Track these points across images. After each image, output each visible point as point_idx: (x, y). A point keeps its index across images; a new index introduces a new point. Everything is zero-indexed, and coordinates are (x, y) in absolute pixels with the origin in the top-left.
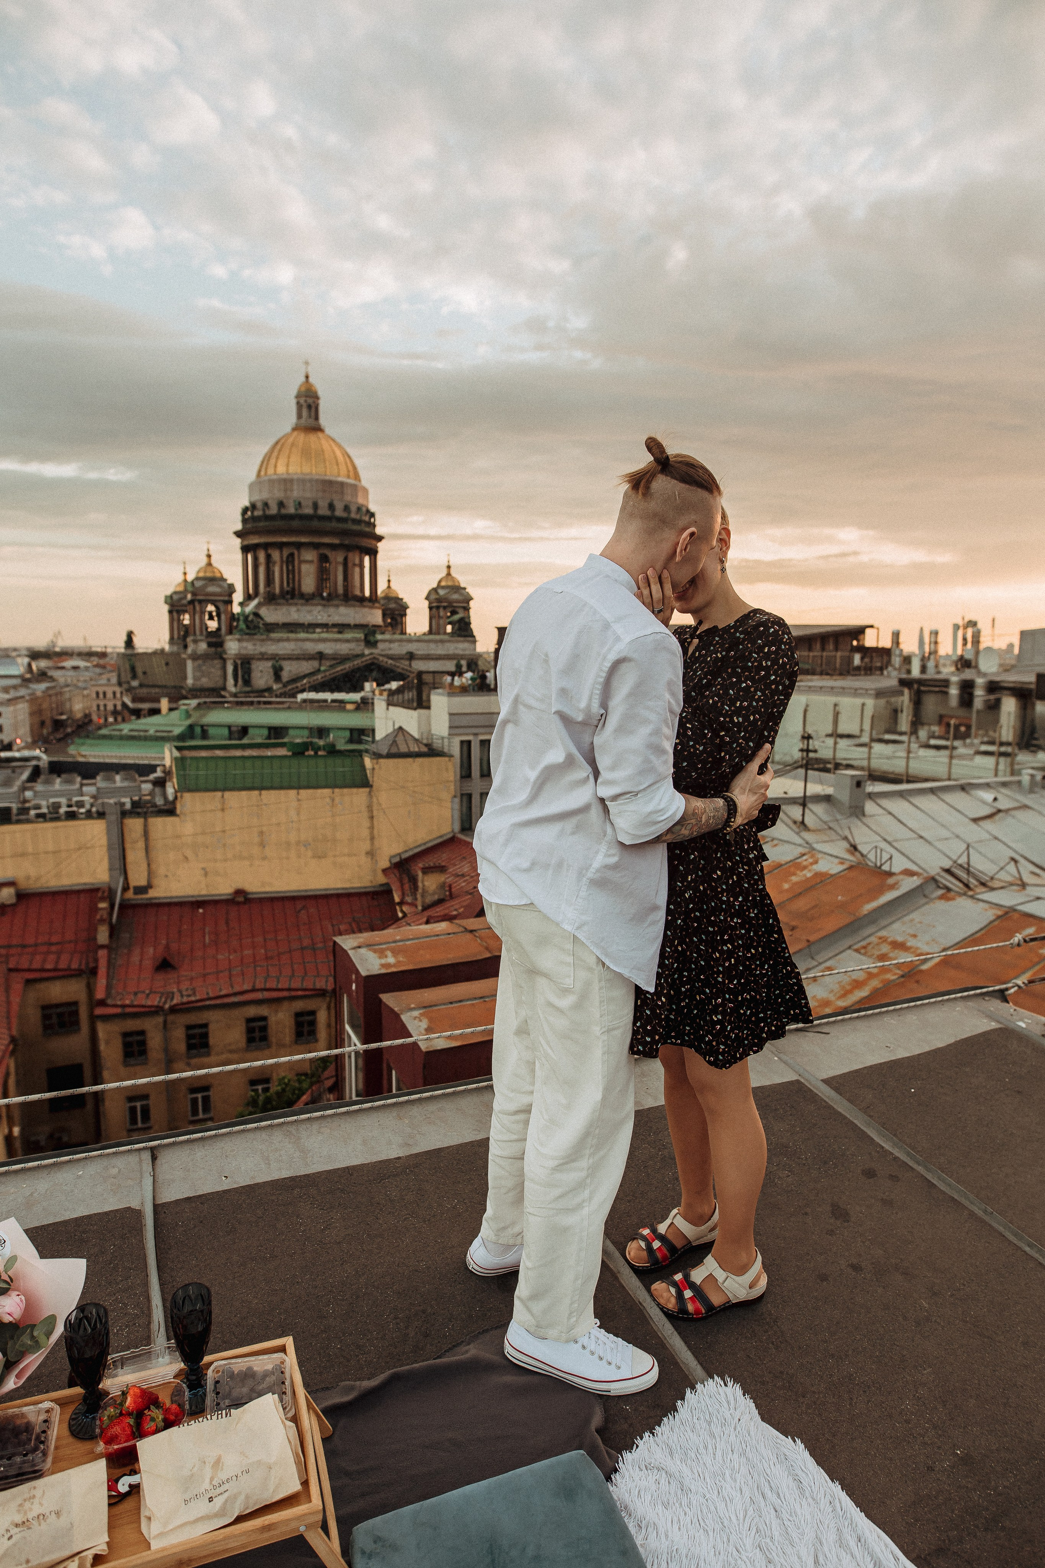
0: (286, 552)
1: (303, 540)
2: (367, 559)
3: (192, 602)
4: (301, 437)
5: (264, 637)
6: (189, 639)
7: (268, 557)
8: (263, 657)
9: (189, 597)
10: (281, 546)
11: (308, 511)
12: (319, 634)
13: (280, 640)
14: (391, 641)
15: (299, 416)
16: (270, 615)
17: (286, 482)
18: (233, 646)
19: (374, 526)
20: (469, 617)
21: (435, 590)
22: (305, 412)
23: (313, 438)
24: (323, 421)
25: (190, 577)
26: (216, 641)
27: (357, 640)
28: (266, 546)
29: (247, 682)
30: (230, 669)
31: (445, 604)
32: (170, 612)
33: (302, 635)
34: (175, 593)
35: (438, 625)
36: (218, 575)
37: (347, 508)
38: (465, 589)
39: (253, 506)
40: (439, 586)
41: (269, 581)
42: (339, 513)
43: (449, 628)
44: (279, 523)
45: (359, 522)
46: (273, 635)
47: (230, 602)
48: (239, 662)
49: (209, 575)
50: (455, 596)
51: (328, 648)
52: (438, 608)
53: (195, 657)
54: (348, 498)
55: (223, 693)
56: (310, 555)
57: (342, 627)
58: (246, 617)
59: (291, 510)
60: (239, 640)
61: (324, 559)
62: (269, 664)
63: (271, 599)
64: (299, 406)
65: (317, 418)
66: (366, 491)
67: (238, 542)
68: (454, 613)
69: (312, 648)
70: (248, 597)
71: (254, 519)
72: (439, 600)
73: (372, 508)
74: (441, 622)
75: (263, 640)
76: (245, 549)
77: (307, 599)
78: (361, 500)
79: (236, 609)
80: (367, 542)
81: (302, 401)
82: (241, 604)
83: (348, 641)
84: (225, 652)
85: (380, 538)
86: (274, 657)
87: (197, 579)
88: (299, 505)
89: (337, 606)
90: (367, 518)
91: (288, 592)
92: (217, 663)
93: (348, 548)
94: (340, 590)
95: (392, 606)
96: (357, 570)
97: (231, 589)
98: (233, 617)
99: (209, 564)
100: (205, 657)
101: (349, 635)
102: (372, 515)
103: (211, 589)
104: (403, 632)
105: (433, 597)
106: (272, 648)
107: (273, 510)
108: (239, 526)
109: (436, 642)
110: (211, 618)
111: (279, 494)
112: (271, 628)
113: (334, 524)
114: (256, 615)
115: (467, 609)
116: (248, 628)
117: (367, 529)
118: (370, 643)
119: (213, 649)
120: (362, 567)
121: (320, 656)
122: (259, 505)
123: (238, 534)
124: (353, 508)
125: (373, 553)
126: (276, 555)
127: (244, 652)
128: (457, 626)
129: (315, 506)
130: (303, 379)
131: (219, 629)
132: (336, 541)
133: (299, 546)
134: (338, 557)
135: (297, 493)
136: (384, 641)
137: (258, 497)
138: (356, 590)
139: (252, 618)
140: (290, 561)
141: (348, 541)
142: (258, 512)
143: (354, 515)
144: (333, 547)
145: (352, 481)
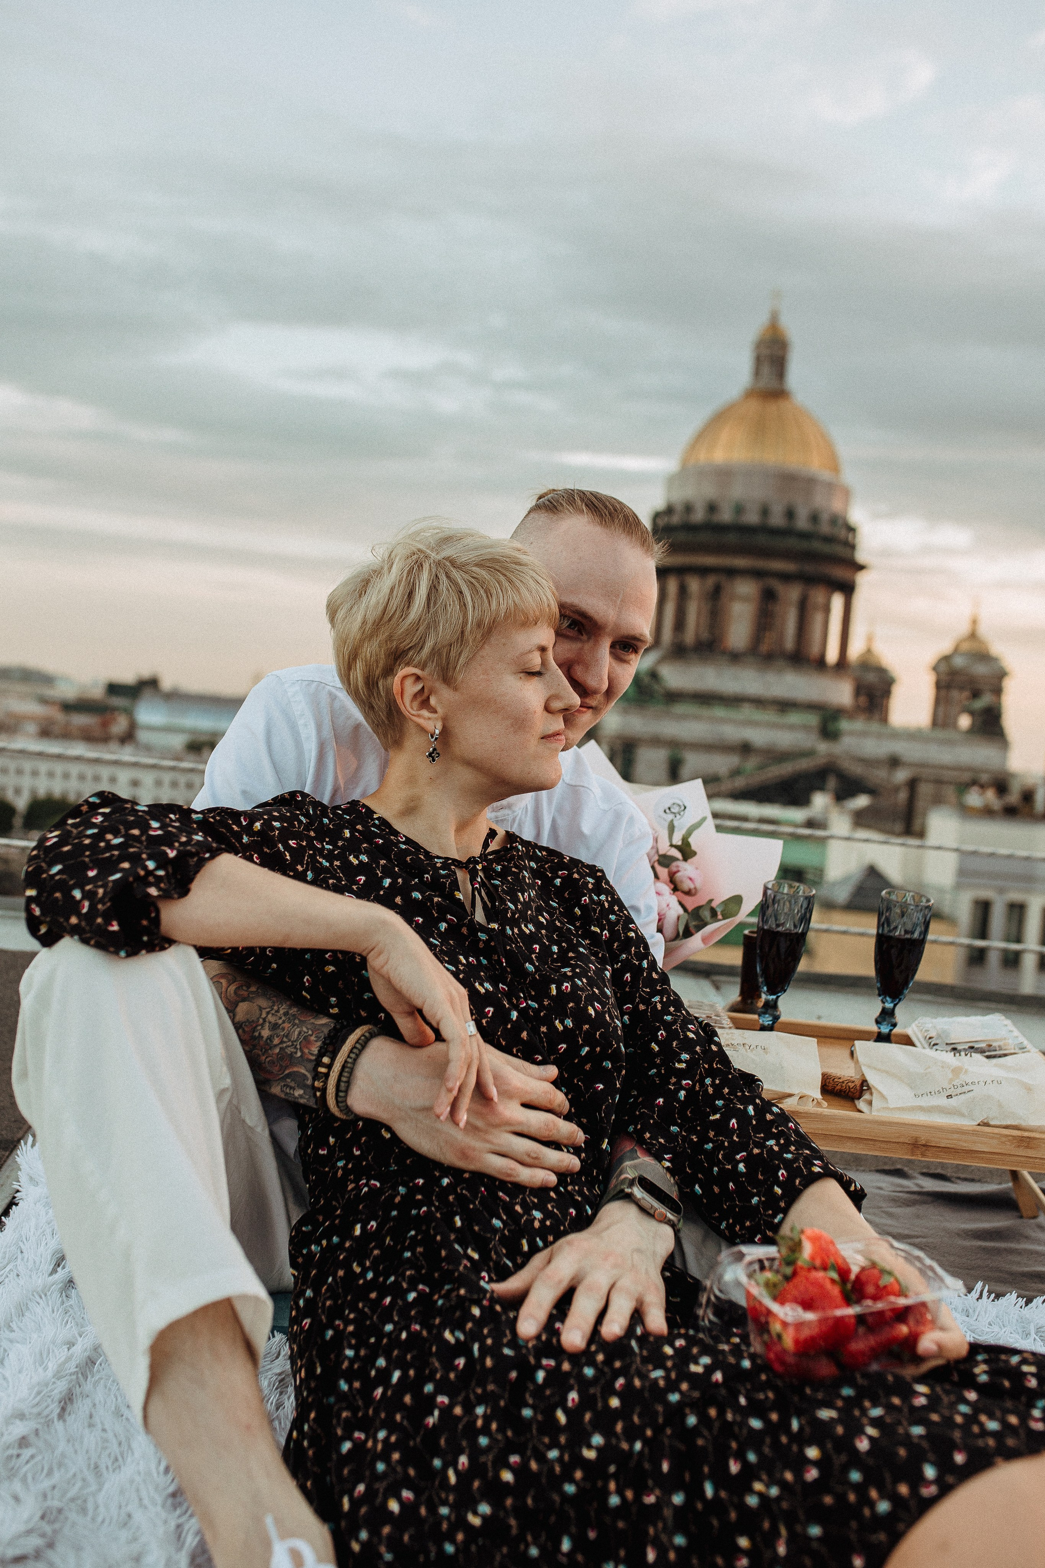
1: (740, 562)
2: (837, 602)
4: (754, 405)
5: (661, 710)
7: (682, 588)
8: (656, 741)
10: (703, 571)
11: (752, 518)
12: (747, 712)
13: (684, 717)
14: (864, 734)
15: (757, 373)
16: (675, 677)
17: (724, 474)
19: (853, 547)
20: (1000, 704)
21: (946, 659)
22: (766, 370)
23: (772, 408)
24: (791, 382)
27: (805, 728)
28: (681, 571)
31: (963, 681)
33: (719, 712)
35: (948, 713)
37: (815, 518)
38: (997, 658)
39: (669, 510)
40: (956, 650)
41: (680, 624)
42: (802, 523)
43: (965, 721)
44: (704, 537)
45: (829, 539)
46: (675, 709)
48: (618, 746)
50: (980, 669)
51: (758, 737)
52: (950, 686)
54: (819, 500)
56: (747, 588)
57: (785, 706)
59: (726, 516)
60: (624, 712)
61: (769, 596)
62: (664, 754)
63: (680, 651)
64: (759, 361)
65: (782, 378)
66: (847, 493)
68: (976, 694)
69: (733, 733)
71: (669, 526)
72: (954, 674)
73: (854, 520)
74: (954, 709)
75: (659, 716)
77: (735, 657)
78: (836, 505)
80: (839, 573)
81: (762, 351)
83: (792, 727)
85: (861, 568)
86: (674, 744)
88: (739, 509)
89: (779, 671)
90: (843, 533)
91: (705, 645)
93: (809, 580)
94: (789, 643)
95: (871, 677)
96: (819, 618)
101: (794, 718)
102: (852, 530)
104: (884, 720)
105: (943, 668)
107: (699, 516)
109: (939, 741)
111: (708, 491)
112: (673, 697)
113: (792, 543)
114: (654, 675)
115: (998, 691)
116: (639, 693)
117: (843, 552)
118: (828, 732)
120: (827, 610)
121: (745, 749)
122: (679, 508)
124: (825, 517)
125: (848, 589)
126: (694, 585)
127: (628, 731)
128: (977, 719)
129: (765, 511)
130: (768, 319)
132: (789, 567)
133: (732, 573)
134: (792, 593)
135: (738, 491)
136: (852, 733)
137: (679, 496)
138: (815, 650)
139: (646, 680)
140: (715, 595)
141: (810, 568)
142: (676, 519)
143: (825, 528)
144: (786, 578)
145: (825, 475)
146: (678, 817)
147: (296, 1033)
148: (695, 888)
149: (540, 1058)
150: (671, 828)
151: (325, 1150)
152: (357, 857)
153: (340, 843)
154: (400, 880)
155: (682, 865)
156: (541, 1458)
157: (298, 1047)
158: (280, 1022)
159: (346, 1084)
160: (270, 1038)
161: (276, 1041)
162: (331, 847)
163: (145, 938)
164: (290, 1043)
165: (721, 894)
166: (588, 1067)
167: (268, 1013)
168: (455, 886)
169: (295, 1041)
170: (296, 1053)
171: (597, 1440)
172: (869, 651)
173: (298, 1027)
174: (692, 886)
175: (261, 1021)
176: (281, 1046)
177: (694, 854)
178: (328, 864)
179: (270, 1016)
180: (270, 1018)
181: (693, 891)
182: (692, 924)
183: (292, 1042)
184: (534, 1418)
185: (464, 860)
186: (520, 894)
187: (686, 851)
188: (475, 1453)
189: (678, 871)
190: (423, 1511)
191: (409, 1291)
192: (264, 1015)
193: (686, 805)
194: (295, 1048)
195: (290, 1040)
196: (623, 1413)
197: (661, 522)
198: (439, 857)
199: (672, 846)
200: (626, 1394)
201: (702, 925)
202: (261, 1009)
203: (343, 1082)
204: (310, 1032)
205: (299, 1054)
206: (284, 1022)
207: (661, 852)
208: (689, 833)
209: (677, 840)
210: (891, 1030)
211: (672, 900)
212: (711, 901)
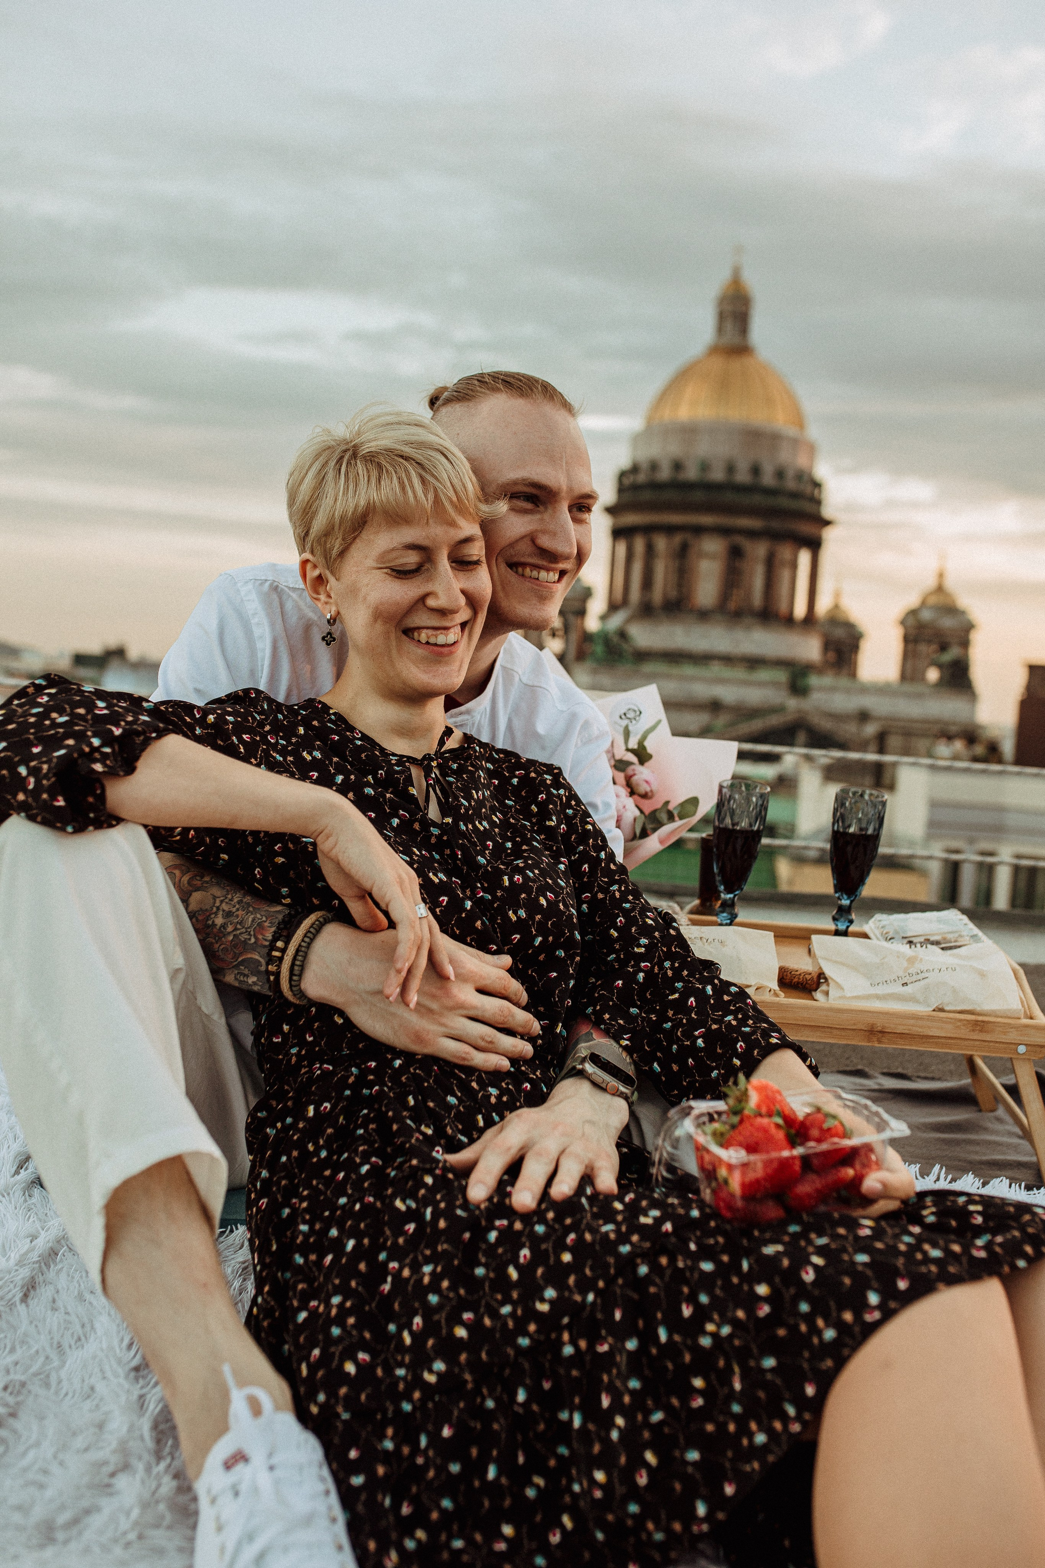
1: (707, 520)
2: (804, 558)
4: (719, 365)
5: (630, 669)
7: (650, 546)
10: (669, 530)
11: (718, 475)
12: (716, 669)
13: (653, 676)
14: (833, 689)
15: (720, 332)
16: (644, 636)
17: (690, 432)
19: (818, 502)
20: (968, 656)
21: (913, 613)
22: (729, 325)
23: (736, 364)
27: (775, 684)
28: (648, 530)
31: (932, 635)
33: (689, 670)
35: (917, 667)
37: (780, 474)
38: (965, 611)
39: (635, 469)
40: (924, 604)
41: (647, 583)
42: (768, 479)
43: (933, 675)
44: (671, 495)
45: (795, 495)
46: (646, 667)
47: (585, 615)
50: (947, 623)
51: (728, 694)
52: (919, 640)
54: (784, 456)
56: (713, 546)
57: (754, 663)
58: (606, 638)
59: (691, 473)
60: (593, 672)
61: (735, 554)
63: (649, 610)
64: (722, 317)
65: (746, 334)
66: (812, 449)
68: (945, 647)
69: (704, 691)
70: (613, 607)
71: (636, 488)
72: (922, 628)
73: (821, 475)
74: (923, 663)
75: (628, 675)
76: (619, 534)
77: (704, 615)
78: (802, 461)
79: (592, 623)
80: (806, 528)
81: (726, 306)
82: (604, 618)
83: (761, 684)
85: (827, 523)
88: (705, 467)
89: (748, 628)
90: (808, 489)
91: (674, 603)
93: (776, 536)
94: (757, 599)
95: (839, 633)
96: (786, 574)
97: (589, 594)
98: (587, 638)
101: (764, 675)
102: (817, 485)
104: (853, 674)
105: (911, 621)
107: (665, 474)
109: (909, 695)
111: (677, 450)
112: (642, 656)
113: (757, 499)
114: (622, 634)
115: (965, 643)
116: (608, 653)
117: (809, 508)
118: (798, 688)
120: (794, 566)
121: (716, 706)
122: (645, 466)
123: (610, 510)
124: (790, 474)
125: (815, 545)
126: (661, 543)
128: (946, 671)
129: (731, 469)
130: (732, 274)
133: (699, 530)
134: (759, 550)
135: (703, 448)
136: (821, 689)
137: (646, 454)
138: (783, 607)
139: (616, 639)
140: (682, 553)
141: (776, 524)
142: (641, 478)
143: (791, 484)
144: (752, 534)
145: (791, 431)
146: (634, 722)
147: (250, 919)
148: (651, 791)
149: (495, 947)
150: (627, 734)
151: (279, 1038)
152: (310, 753)
153: (294, 740)
154: (352, 777)
155: (638, 768)
156: (495, 1315)
157: (252, 933)
158: (234, 910)
159: (300, 968)
160: (224, 926)
161: (230, 928)
162: (285, 743)
163: (92, 815)
164: (244, 930)
165: (677, 798)
166: (541, 958)
167: (222, 902)
168: (409, 781)
169: (249, 928)
170: (250, 939)
171: (550, 1293)
172: (837, 607)
173: (252, 914)
174: (648, 789)
175: (215, 909)
176: (235, 933)
177: (650, 757)
178: (281, 759)
179: (224, 905)
180: (225, 907)
181: (650, 794)
182: (649, 827)
183: (246, 928)
184: (486, 1276)
185: (420, 757)
186: (474, 792)
187: (642, 755)
188: (428, 1312)
189: (634, 775)
190: (379, 1372)
191: (362, 1164)
192: (217, 904)
193: (642, 710)
194: (250, 934)
195: (243, 927)
196: (575, 1267)
197: (627, 481)
198: (394, 755)
199: (628, 750)
200: (578, 1249)
201: (659, 825)
202: (215, 898)
203: (297, 965)
204: (264, 919)
205: (253, 940)
206: (238, 910)
207: (618, 757)
208: (644, 737)
209: (633, 744)
210: (848, 927)
211: (630, 802)
212: (667, 803)
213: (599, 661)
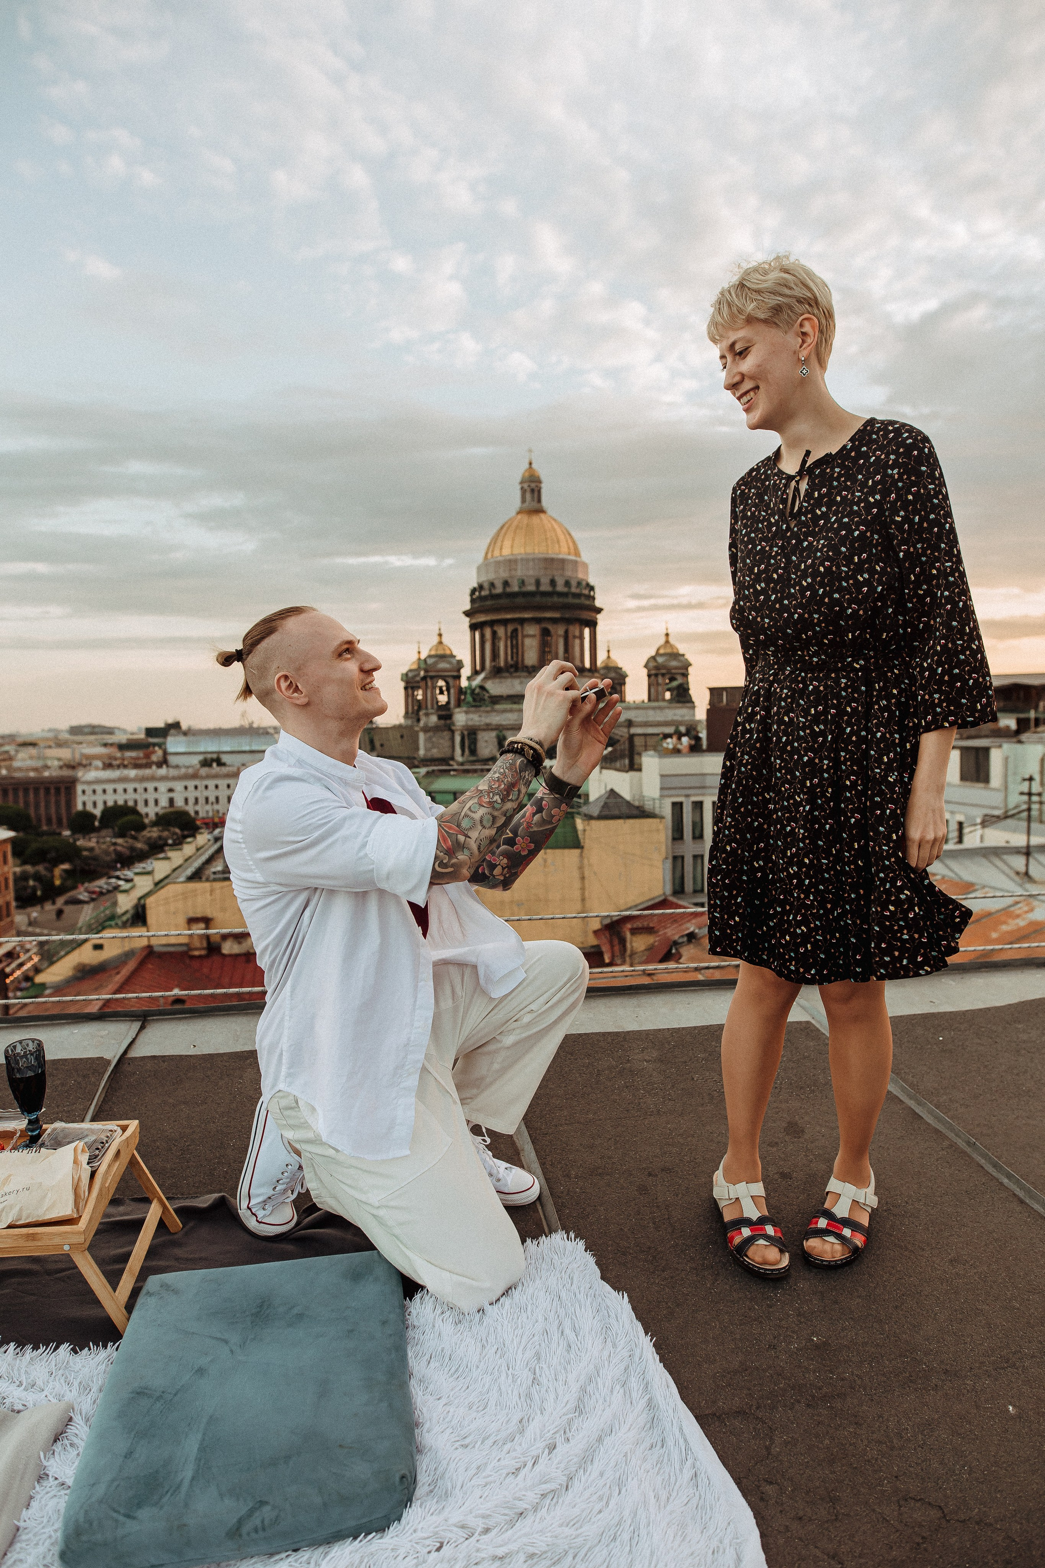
0: (510, 628)
1: (527, 615)
2: (587, 631)
3: (424, 678)
4: (524, 518)
5: (489, 709)
6: (421, 713)
7: (494, 634)
8: (488, 728)
9: (422, 673)
10: (505, 622)
11: (531, 588)
13: (503, 711)
15: (523, 500)
16: (495, 688)
17: (511, 563)
18: (461, 718)
19: (594, 598)
20: (688, 683)
21: (653, 658)
22: (528, 496)
23: (535, 519)
24: (545, 502)
25: (423, 657)
26: (445, 713)
28: (492, 623)
29: (473, 752)
30: (458, 739)
31: (664, 671)
32: (406, 688)
34: (411, 671)
35: (657, 691)
36: (448, 652)
37: (567, 584)
38: (683, 655)
39: (481, 587)
40: (658, 653)
41: (495, 655)
42: (560, 588)
43: (668, 695)
44: (503, 601)
45: (579, 596)
46: (497, 707)
47: (458, 677)
48: (466, 733)
49: (440, 652)
50: (674, 663)
52: (656, 675)
53: (426, 729)
54: (568, 573)
55: (451, 762)
56: (532, 630)
58: (473, 691)
59: (515, 588)
60: (467, 713)
61: (546, 633)
62: (494, 734)
63: (497, 672)
64: (523, 491)
65: (539, 501)
66: (585, 565)
67: (466, 621)
68: (672, 679)
70: (476, 673)
71: (481, 598)
72: (657, 668)
73: (592, 581)
74: (660, 689)
75: (487, 712)
76: (473, 627)
77: (530, 669)
78: (581, 575)
79: (464, 683)
80: (586, 615)
81: (526, 486)
82: (469, 678)
84: (453, 724)
85: (599, 611)
86: (499, 728)
87: (430, 656)
88: (523, 583)
90: (586, 592)
91: (512, 666)
92: (446, 734)
93: (569, 621)
95: (612, 675)
96: (577, 641)
97: (460, 665)
98: (461, 691)
99: (441, 643)
100: (436, 729)
102: (592, 588)
103: (443, 665)
105: (652, 664)
106: (496, 719)
107: (499, 590)
108: (468, 606)
109: (654, 708)
110: (442, 692)
111: (504, 574)
112: (496, 700)
113: (555, 599)
114: (482, 688)
115: (685, 675)
116: (474, 700)
117: (587, 602)
119: (442, 722)
120: (581, 638)
122: (486, 585)
123: (467, 614)
124: (574, 583)
125: (592, 624)
126: (501, 631)
127: (470, 723)
128: (675, 693)
129: (538, 583)
130: (527, 466)
131: (448, 703)
132: (556, 615)
133: (522, 621)
134: (559, 630)
135: (520, 573)
137: (484, 579)
139: (478, 691)
140: (514, 636)
141: (568, 614)
142: (484, 593)
143: (574, 589)
144: (554, 621)
145: (571, 557)
172: (609, 659)
197: (475, 595)
213: (469, 704)
